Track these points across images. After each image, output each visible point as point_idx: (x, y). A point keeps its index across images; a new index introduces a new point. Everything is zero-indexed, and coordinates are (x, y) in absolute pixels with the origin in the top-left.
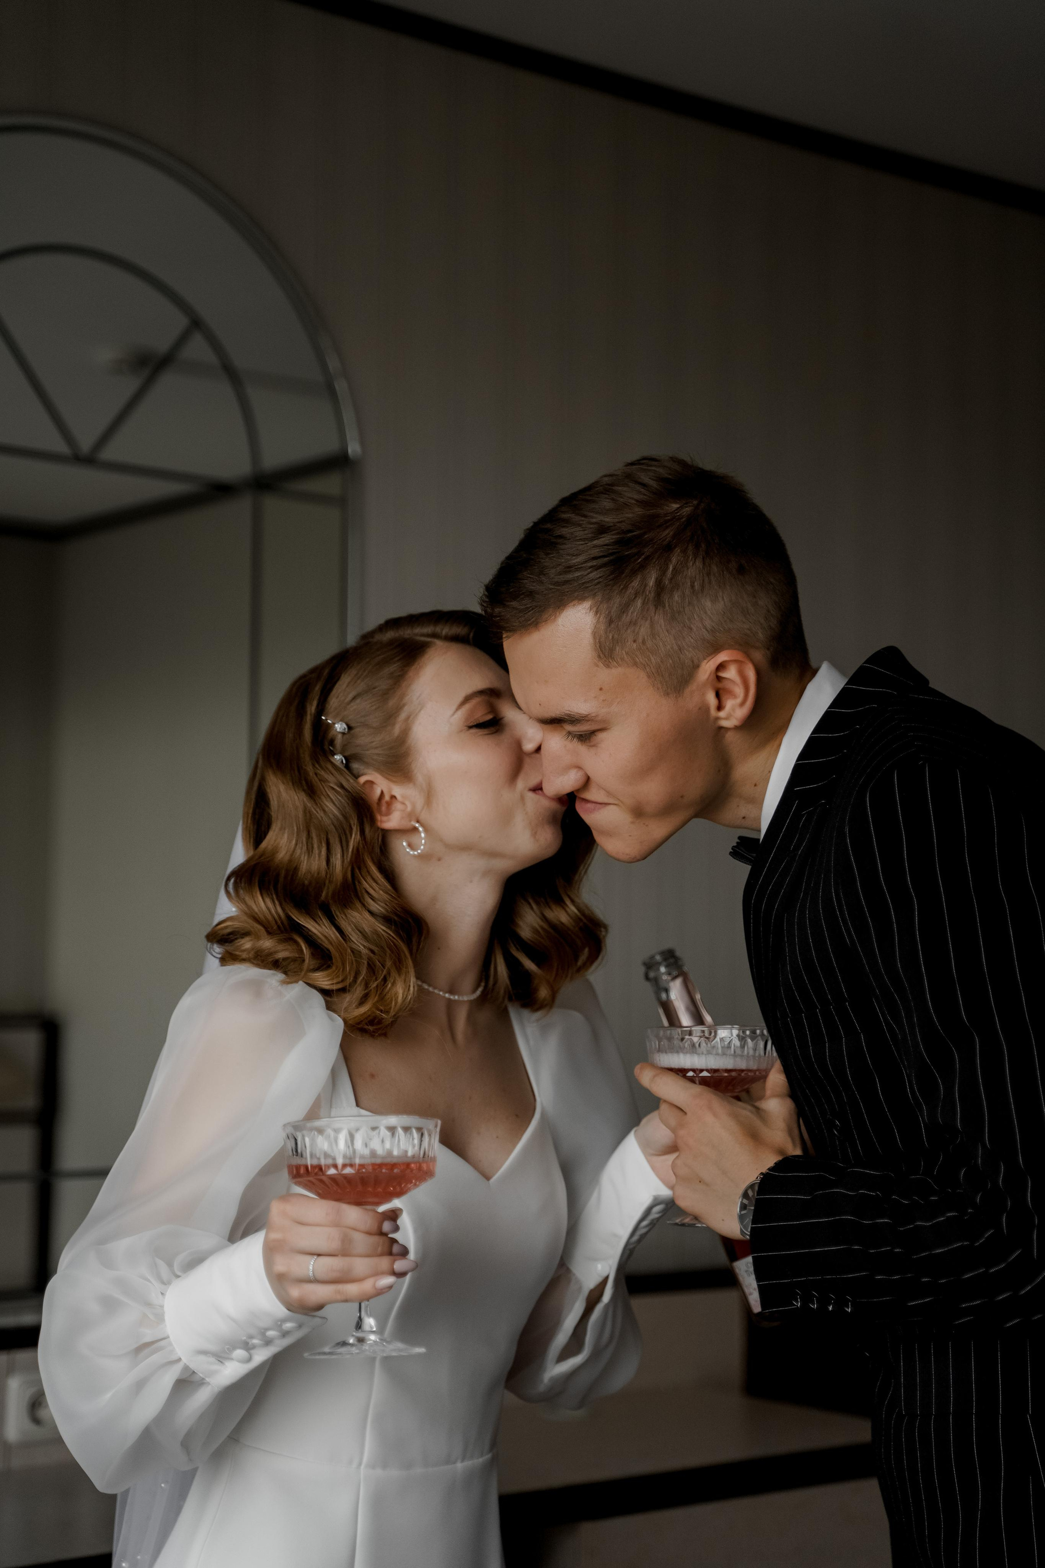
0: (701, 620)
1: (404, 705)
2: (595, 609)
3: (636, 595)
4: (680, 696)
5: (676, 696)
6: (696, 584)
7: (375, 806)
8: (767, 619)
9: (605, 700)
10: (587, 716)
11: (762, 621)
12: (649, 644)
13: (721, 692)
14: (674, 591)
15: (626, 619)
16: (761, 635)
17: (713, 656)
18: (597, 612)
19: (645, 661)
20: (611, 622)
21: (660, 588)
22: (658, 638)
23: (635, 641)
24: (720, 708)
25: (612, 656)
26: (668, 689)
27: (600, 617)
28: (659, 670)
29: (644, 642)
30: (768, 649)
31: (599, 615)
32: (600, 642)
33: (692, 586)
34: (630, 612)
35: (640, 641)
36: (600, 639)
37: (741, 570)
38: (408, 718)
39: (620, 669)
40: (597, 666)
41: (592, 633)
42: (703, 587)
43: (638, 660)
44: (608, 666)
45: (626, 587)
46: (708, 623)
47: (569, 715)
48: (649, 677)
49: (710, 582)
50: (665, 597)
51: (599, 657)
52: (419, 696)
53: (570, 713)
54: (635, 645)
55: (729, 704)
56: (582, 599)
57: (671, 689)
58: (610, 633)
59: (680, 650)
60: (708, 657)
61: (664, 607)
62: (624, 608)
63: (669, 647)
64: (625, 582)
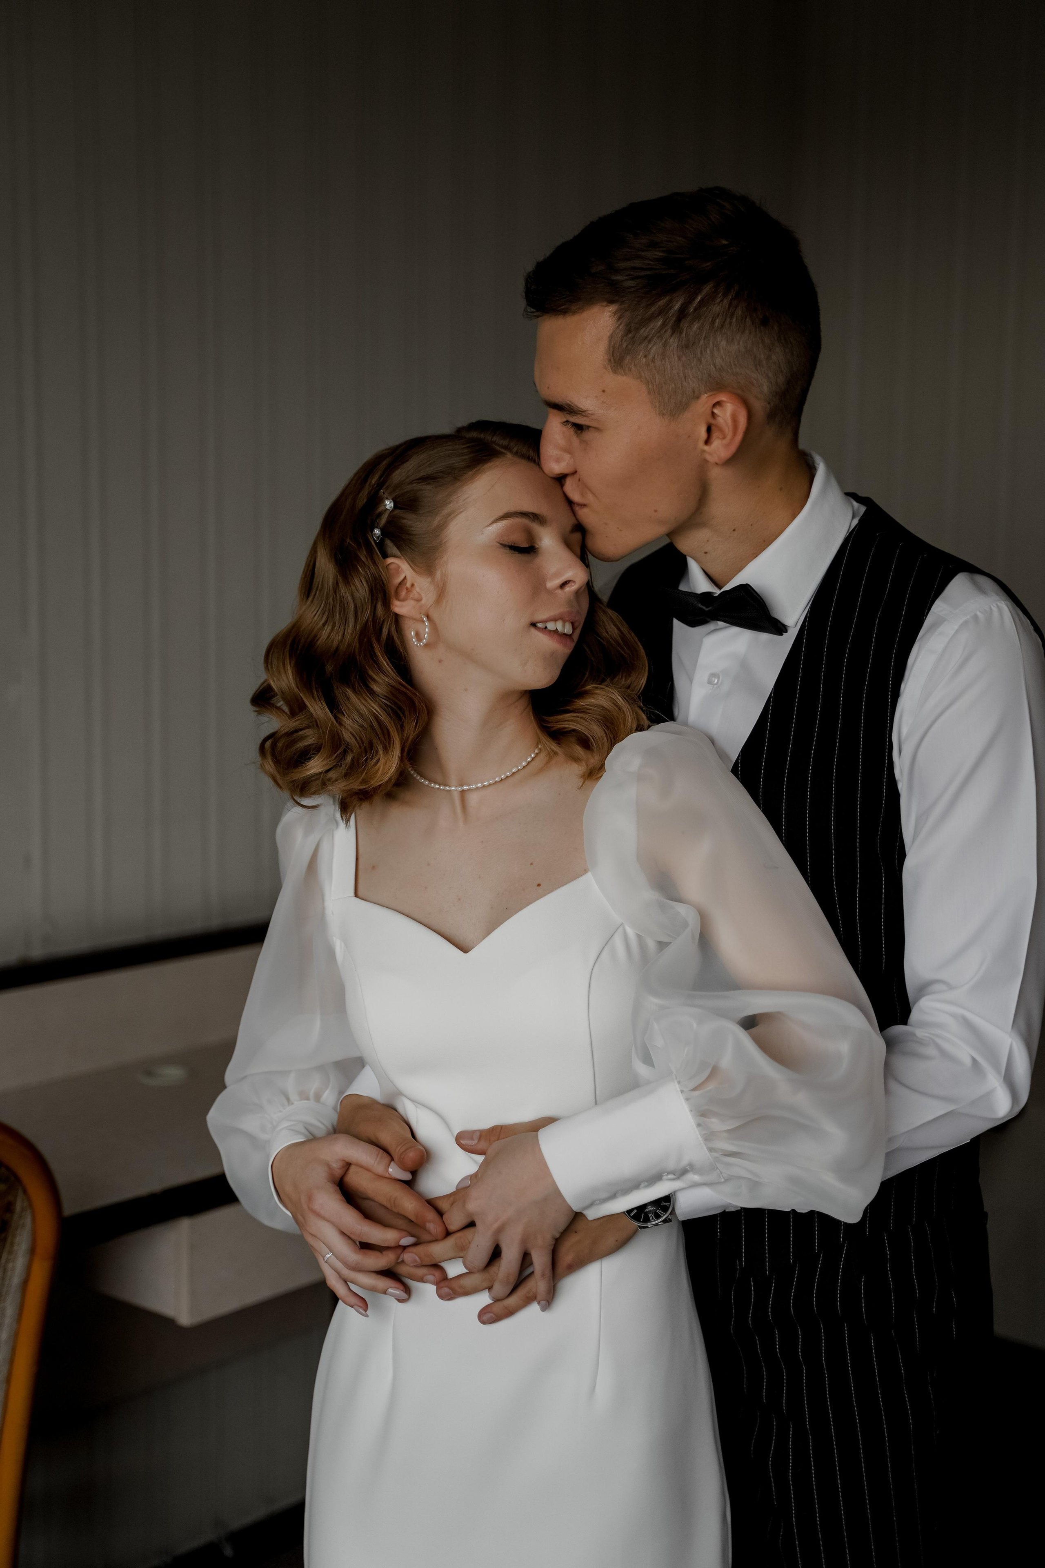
0: (712, 356)
1: (450, 502)
2: (619, 315)
3: (660, 313)
4: (673, 420)
5: (670, 419)
6: (717, 320)
7: (392, 591)
8: (776, 375)
9: (605, 402)
10: (584, 411)
11: (770, 375)
12: (658, 363)
13: (713, 428)
14: (694, 321)
15: (644, 332)
16: (765, 389)
17: (714, 393)
18: (619, 319)
19: (650, 378)
20: (629, 331)
21: (682, 314)
22: (667, 360)
23: (645, 356)
24: (707, 442)
25: (621, 364)
26: (664, 410)
27: (621, 324)
28: (661, 390)
29: (653, 361)
30: (769, 403)
31: (620, 322)
32: (614, 348)
33: (713, 322)
34: (650, 328)
35: (650, 357)
36: (614, 344)
37: (765, 322)
38: (449, 515)
39: (625, 377)
40: (606, 369)
41: (609, 337)
42: (722, 326)
43: (643, 374)
44: (615, 372)
45: (652, 304)
46: (718, 361)
47: (569, 405)
48: (649, 393)
49: (731, 323)
50: (684, 324)
51: (610, 361)
52: (466, 499)
53: (570, 404)
54: (644, 360)
55: (716, 443)
56: (611, 302)
57: (667, 411)
58: (625, 341)
59: (685, 377)
60: (709, 392)
61: (681, 333)
62: (645, 321)
63: (675, 372)
64: (653, 299)
